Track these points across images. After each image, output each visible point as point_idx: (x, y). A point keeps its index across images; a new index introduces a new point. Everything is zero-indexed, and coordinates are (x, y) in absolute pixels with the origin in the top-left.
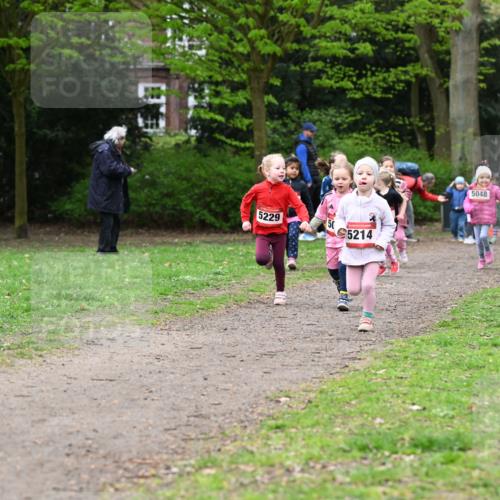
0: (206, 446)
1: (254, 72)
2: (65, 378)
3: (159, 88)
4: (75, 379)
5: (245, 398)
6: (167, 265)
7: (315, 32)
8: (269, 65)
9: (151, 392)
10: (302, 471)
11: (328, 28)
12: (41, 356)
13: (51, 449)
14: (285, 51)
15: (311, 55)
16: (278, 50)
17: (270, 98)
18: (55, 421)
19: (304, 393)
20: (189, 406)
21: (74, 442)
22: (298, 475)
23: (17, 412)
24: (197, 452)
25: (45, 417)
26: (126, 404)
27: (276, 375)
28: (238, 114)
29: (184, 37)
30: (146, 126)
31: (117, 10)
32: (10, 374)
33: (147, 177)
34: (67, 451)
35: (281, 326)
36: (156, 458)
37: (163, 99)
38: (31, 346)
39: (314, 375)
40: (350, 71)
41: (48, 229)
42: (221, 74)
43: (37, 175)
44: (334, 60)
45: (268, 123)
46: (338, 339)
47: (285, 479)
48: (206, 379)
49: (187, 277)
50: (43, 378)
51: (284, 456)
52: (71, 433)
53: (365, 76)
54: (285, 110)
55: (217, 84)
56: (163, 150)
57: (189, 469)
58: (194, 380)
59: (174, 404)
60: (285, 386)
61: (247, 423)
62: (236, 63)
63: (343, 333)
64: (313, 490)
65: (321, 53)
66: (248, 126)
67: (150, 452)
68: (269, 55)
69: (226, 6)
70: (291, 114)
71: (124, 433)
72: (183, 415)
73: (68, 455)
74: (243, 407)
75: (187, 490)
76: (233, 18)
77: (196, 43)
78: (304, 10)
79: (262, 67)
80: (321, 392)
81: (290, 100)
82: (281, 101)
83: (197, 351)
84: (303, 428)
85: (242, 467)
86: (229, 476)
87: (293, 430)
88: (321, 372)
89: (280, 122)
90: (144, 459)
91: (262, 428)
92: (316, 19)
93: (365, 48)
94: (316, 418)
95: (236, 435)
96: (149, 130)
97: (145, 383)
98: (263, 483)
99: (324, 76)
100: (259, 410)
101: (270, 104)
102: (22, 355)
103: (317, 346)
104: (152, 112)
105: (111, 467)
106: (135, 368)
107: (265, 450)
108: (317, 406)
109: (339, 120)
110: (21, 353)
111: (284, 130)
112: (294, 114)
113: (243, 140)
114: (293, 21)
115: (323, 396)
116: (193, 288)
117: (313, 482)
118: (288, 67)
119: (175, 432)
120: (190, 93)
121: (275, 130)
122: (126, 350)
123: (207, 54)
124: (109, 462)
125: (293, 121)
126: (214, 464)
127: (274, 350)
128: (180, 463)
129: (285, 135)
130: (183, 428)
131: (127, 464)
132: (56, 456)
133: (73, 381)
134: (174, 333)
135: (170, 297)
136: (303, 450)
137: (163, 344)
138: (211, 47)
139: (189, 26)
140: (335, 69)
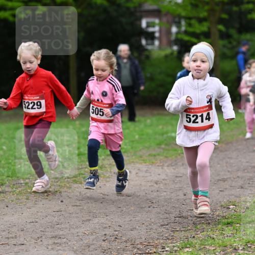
0: (186, 235)
1: (212, 11)
2: (102, 195)
3: (154, 22)
4: (108, 195)
6: (160, 127)
8: (221, 6)
9: (153, 203)
13: (93, 237)
17: (221, 27)
18: (96, 220)
19: (244, 203)
20: (175, 211)
21: (107, 233)
22: (241, 252)
23: (73, 215)
24: (181, 238)
25: (90, 218)
26: (138, 210)
27: (226, 192)
30: (147, 44)
32: (70, 193)
34: (103, 238)
35: (229, 163)
36: (156, 242)
37: (157, 29)
38: (81, 176)
39: (250, 192)
45: (220, 42)
47: (233, 254)
48: (185, 195)
51: (233, 240)
52: (105, 228)
54: (230, 33)
55: (190, 18)
57: (176, 248)
58: (178, 195)
59: (166, 210)
60: (233, 199)
61: (210, 221)
62: (201, 5)
67: (152, 239)
70: (234, 36)
71: (137, 227)
72: (172, 216)
73: (104, 240)
79: (217, 8)
80: (254, 202)
81: (233, 28)
82: (228, 28)
83: (180, 179)
84: (244, 224)
85: (208, 247)
86: (200, 252)
87: (238, 225)
88: (254, 190)
89: (227, 41)
90: (149, 243)
91: (219, 224)
95: (204, 228)
96: (149, 47)
97: (149, 198)
100: (217, 213)
101: (220, 31)
102: (76, 182)
103: (251, 175)
104: (151, 37)
105: (130, 247)
106: (143, 188)
107: (221, 237)
111: (229, 46)
112: (236, 36)
118: (232, 8)
119: (167, 226)
120: (173, 24)
121: (224, 46)
122: (137, 178)
123: (183, 2)
124: (128, 244)
125: (235, 40)
126: (191, 246)
127: (225, 177)
128: (170, 245)
129: (230, 49)
130: (172, 224)
131: (139, 246)
132: (97, 241)
133: (106, 196)
134: (165, 168)
135: (163, 146)
136: (244, 237)
137: (159, 175)
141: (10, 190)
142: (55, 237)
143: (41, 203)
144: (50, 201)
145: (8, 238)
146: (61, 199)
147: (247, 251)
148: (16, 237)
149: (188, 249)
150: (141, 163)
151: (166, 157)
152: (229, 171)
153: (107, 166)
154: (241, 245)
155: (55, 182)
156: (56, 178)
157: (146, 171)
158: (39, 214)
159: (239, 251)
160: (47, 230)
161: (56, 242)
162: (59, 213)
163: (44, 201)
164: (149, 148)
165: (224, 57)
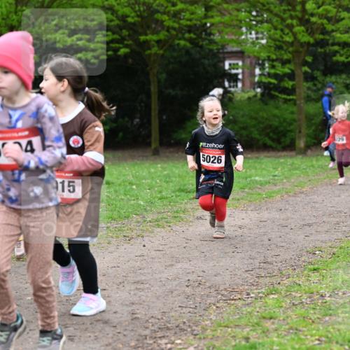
0: (271, 281)
1: (296, 53)
2: (185, 240)
3: (237, 64)
4: (191, 240)
5: (294, 251)
7: (333, 28)
8: (306, 48)
9: (237, 248)
10: (330, 296)
11: (341, 25)
12: (170, 226)
13: (175, 283)
14: (315, 40)
15: (331, 41)
16: (312, 40)
17: (306, 69)
18: (179, 265)
19: (330, 249)
20: (260, 257)
21: (191, 278)
22: (328, 299)
23: (156, 260)
24: (266, 285)
25: (173, 263)
26: (222, 255)
27: (312, 238)
28: (286, 79)
29: (253, 32)
30: (230, 87)
31: (212, 17)
32: (152, 237)
33: (231, 118)
34: (186, 284)
35: (314, 207)
36: (241, 288)
37: (240, 71)
38: (163, 220)
39: (336, 238)
41: (172, 150)
42: (276, 55)
43: (164, 117)
44: (345, 45)
45: (305, 84)
47: (320, 301)
48: (269, 240)
49: (257, 178)
50: (171, 239)
51: (319, 287)
52: (188, 273)
54: (315, 76)
55: (273, 60)
56: (240, 101)
57: (261, 295)
58: (263, 241)
59: (251, 255)
60: (318, 244)
61: (295, 267)
62: (285, 47)
64: (338, 308)
65: (336, 41)
66: (292, 86)
67: (237, 285)
68: (305, 42)
69: (279, 13)
70: (318, 78)
71: (221, 273)
72: (256, 262)
73: (187, 286)
74: (293, 257)
75: (260, 308)
76: (283, 20)
77: (260, 36)
78: (326, 14)
79: (301, 49)
80: (340, 248)
81: (318, 70)
82: (313, 70)
83: (264, 223)
84: (330, 270)
85: (294, 294)
86: (286, 299)
87: (325, 271)
88: (340, 235)
89: (312, 83)
90: (233, 289)
91: (304, 270)
92: (333, 20)
94: (338, 263)
95: (289, 274)
96: (232, 89)
97: (233, 243)
98: (307, 304)
99: (338, 55)
100: (303, 259)
101: (306, 73)
102: (158, 226)
103: (337, 220)
104: (234, 78)
105: (214, 294)
107: (307, 284)
108: (338, 257)
110: (158, 225)
111: (315, 88)
112: (320, 78)
113: (289, 95)
114: (320, 21)
115: (342, 250)
116: (261, 185)
117: (337, 303)
118: (317, 49)
119: (251, 272)
120: (257, 66)
121: (309, 88)
123: (267, 42)
124: (212, 290)
125: (320, 83)
126: (276, 292)
127: (311, 222)
128: (255, 291)
129: (315, 91)
130: (257, 270)
131: (224, 292)
132: (180, 287)
133: (189, 241)
134: (249, 212)
135: (247, 190)
136: (331, 284)
137: (243, 219)
138: (270, 38)
139: (256, 25)
140: (345, 50)
142: (138, 282)
143: (123, 248)
144: (132, 245)
146: (143, 243)
147: (335, 298)
149: (273, 296)
151: (250, 201)
152: (314, 216)
153: (190, 210)
154: (328, 292)
155: (137, 226)
156: (138, 222)
158: (121, 259)
159: (326, 298)
160: (130, 275)
161: (138, 287)
162: (141, 258)
163: (126, 246)
165: (309, 99)
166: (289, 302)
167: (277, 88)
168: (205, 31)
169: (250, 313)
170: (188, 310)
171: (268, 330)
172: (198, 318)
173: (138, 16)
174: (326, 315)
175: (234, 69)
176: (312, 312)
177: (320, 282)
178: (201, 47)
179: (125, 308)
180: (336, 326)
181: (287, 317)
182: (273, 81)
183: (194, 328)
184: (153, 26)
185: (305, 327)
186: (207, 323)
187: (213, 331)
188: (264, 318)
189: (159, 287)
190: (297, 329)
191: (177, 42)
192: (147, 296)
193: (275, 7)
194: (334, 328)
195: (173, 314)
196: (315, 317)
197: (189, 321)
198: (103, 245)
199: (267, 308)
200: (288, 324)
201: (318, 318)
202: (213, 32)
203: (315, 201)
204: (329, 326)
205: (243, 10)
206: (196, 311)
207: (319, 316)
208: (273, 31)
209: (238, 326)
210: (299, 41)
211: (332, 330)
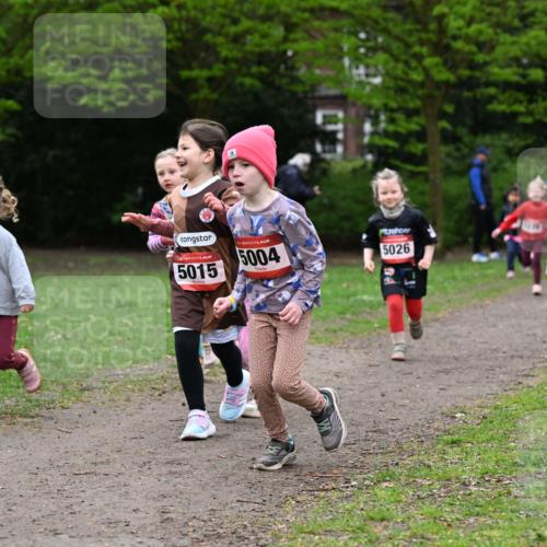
0: (384, 461)
1: (428, 98)
3: (336, 116)
5: (422, 413)
6: (345, 285)
7: (488, 58)
8: (443, 90)
10: (477, 484)
11: (499, 51)
13: (235, 463)
14: (459, 78)
15: (483, 80)
16: (452, 78)
17: (444, 124)
18: (239, 436)
19: (479, 409)
20: (368, 421)
22: (473, 489)
24: (376, 466)
25: (229, 432)
27: (451, 392)
28: (413, 140)
29: (361, 66)
30: (324, 151)
31: (295, 41)
33: (326, 201)
34: (250, 464)
35: (455, 343)
36: (335, 472)
37: (340, 126)
39: (489, 392)
40: (521, 96)
42: (397, 102)
44: (506, 86)
45: (442, 148)
46: (512, 357)
47: (461, 493)
48: (383, 395)
49: (365, 297)
51: (460, 470)
53: (536, 101)
54: (459, 135)
55: (392, 110)
56: (341, 174)
57: (367, 482)
58: (372, 396)
59: (353, 420)
60: (461, 402)
61: (423, 438)
62: (411, 90)
63: (516, 351)
64: (489, 503)
65: (492, 78)
66: (423, 151)
67: (330, 466)
68: (442, 81)
69: (401, 35)
70: (464, 139)
71: (306, 447)
72: (362, 430)
74: (420, 423)
75: (366, 503)
76: (408, 46)
77: (372, 71)
78: (477, 37)
79: (436, 93)
80: (496, 408)
81: (464, 125)
82: (454, 125)
83: (375, 369)
84: (478, 443)
85: (419, 481)
86: (406, 489)
87: (469, 445)
88: (496, 388)
89: (454, 147)
90: (324, 473)
91: (438, 443)
92: (488, 47)
93: (537, 74)
94: (490, 433)
95: (414, 450)
96: (328, 156)
98: (440, 496)
99: (496, 102)
100: (436, 425)
101: (444, 131)
103: (491, 363)
104: (330, 139)
105: (294, 480)
107: (441, 464)
108: (492, 422)
109: (511, 144)
111: (457, 154)
112: (467, 139)
113: (417, 164)
114: (467, 48)
115: (498, 411)
116: (371, 308)
117: (488, 496)
118: (462, 93)
119: (353, 446)
120: (367, 119)
121: (449, 155)
122: (307, 368)
123: (383, 82)
124: (291, 475)
125: (466, 146)
126: (392, 478)
127: (449, 367)
128: (359, 476)
129: (457, 159)
130: (362, 443)
131: (308, 478)
132: (240, 470)
134: (352, 351)
135: (348, 316)
136: (478, 465)
137: (342, 362)
138: (387, 74)
139: (366, 55)
140: (507, 95)
141: (100, 385)
142: (172, 462)
143: (151, 406)
144: (164, 403)
145: (95, 464)
146: (182, 400)
147: (484, 487)
148: (108, 462)
149: (386, 484)
150: (313, 344)
151: (353, 334)
154: (474, 478)
155: (172, 373)
157: (321, 356)
158: (147, 425)
159: (470, 488)
160: (159, 451)
161: (173, 470)
162: (179, 424)
163: (154, 404)
164: (324, 319)
165: (448, 172)
166: (411, 493)
167: (398, 154)
168: (285, 62)
169: (349, 511)
170: (252, 506)
171: (378, 539)
172: (266, 520)
173: (178, 39)
174: (471, 515)
175: (330, 123)
176: (447, 509)
177: (461, 462)
178: (278, 89)
179: (151, 503)
180: (485, 533)
181: (409, 518)
182: (392, 143)
183: (261, 535)
184: (203, 54)
185: (437, 534)
186: (280, 527)
187: (290, 540)
188: (372, 519)
189: (206, 469)
190: (423, 537)
191: (239, 80)
192: (186, 485)
193: (396, 26)
194: (482, 536)
195: (228, 513)
196: (454, 517)
197: (252, 524)
198: (118, 403)
199: (376, 504)
200: (409, 528)
201: (457, 519)
202: (298, 65)
203: (455, 333)
204: (473, 532)
205: (345, 30)
206: (264, 508)
207: (458, 516)
208: (392, 64)
209: (330, 531)
210: (432, 80)
211: (478, 539)
